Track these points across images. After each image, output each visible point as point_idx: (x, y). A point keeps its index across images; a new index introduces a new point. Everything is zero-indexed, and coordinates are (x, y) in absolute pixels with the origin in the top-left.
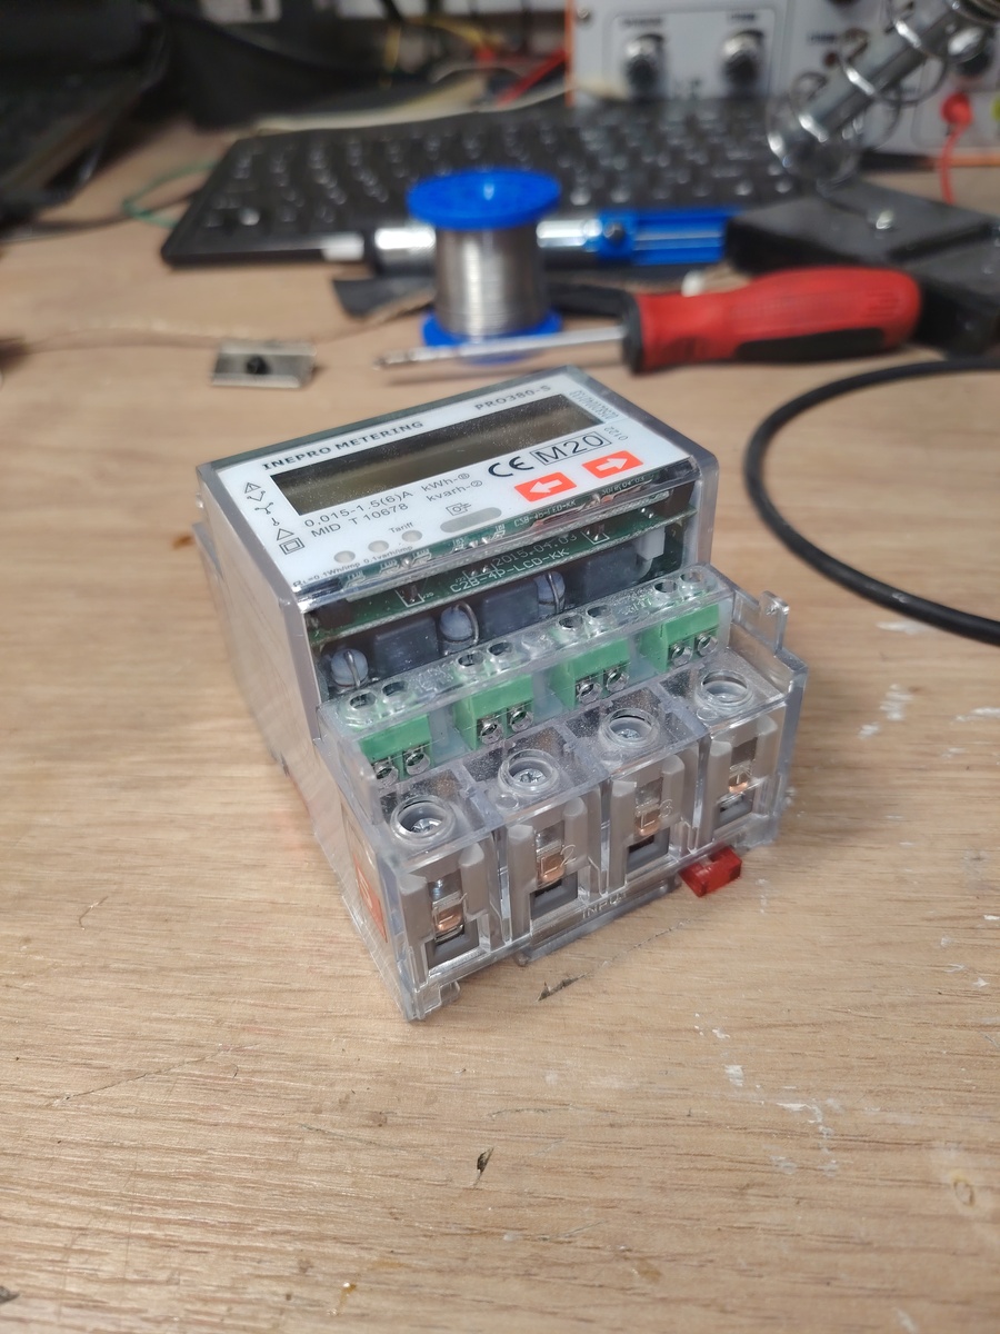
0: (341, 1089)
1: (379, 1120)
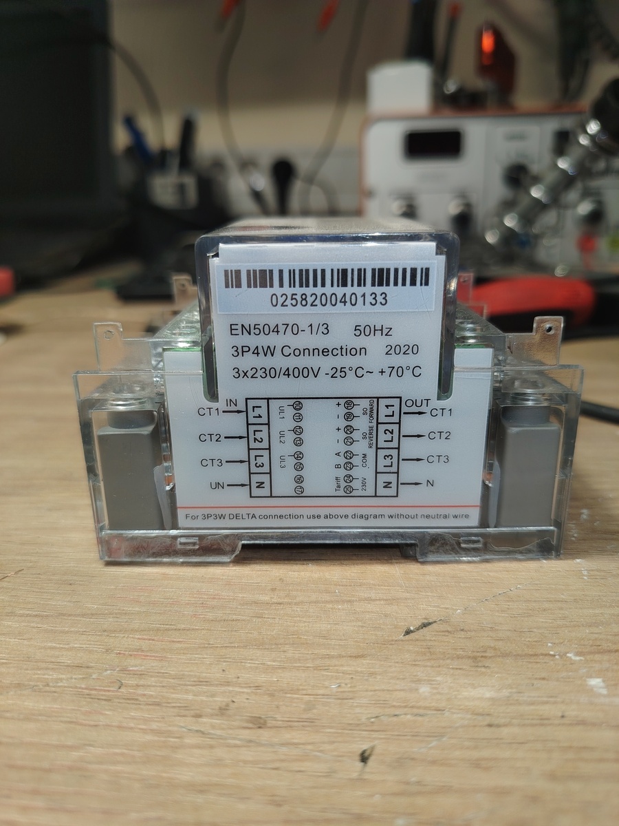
0: (220, 700)
1: (259, 723)
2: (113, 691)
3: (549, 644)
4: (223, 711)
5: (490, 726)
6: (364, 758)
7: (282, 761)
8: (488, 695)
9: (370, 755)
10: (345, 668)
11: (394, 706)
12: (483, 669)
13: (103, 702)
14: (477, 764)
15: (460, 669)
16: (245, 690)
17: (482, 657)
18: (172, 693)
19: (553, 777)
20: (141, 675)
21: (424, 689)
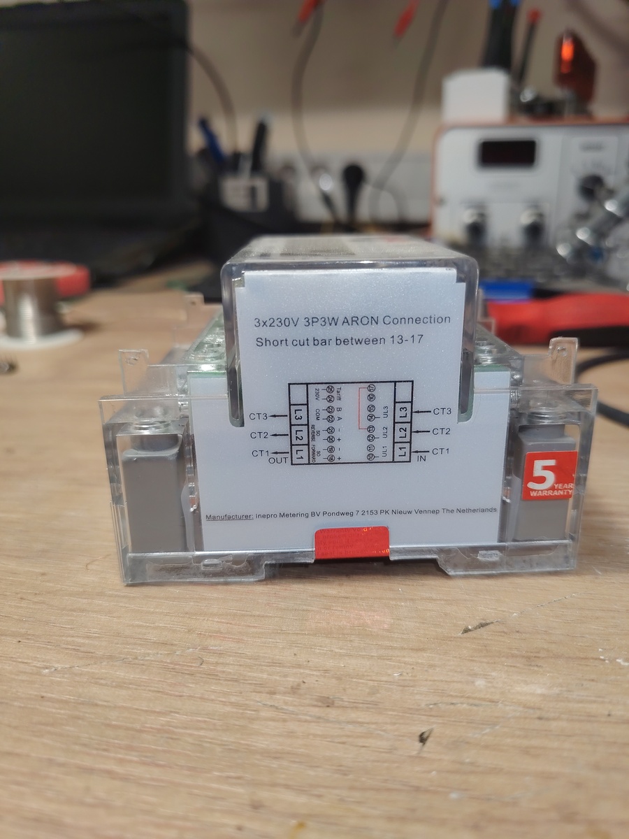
0: (292, 680)
1: (328, 703)
2: (195, 667)
3: (600, 650)
4: (294, 690)
5: (540, 718)
6: (423, 739)
7: (348, 736)
8: (539, 691)
9: (428, 737)
10: (407, 659)
11: (451, 696)
12: (536, 668)
13: (187, 676)
14: (526, 751)
15: (514, 666)
16: (315, 673)
17: (535, 657)
18: (249, 672)
19: (597, 767)
20: (220, 654)
21: (480, 683)
